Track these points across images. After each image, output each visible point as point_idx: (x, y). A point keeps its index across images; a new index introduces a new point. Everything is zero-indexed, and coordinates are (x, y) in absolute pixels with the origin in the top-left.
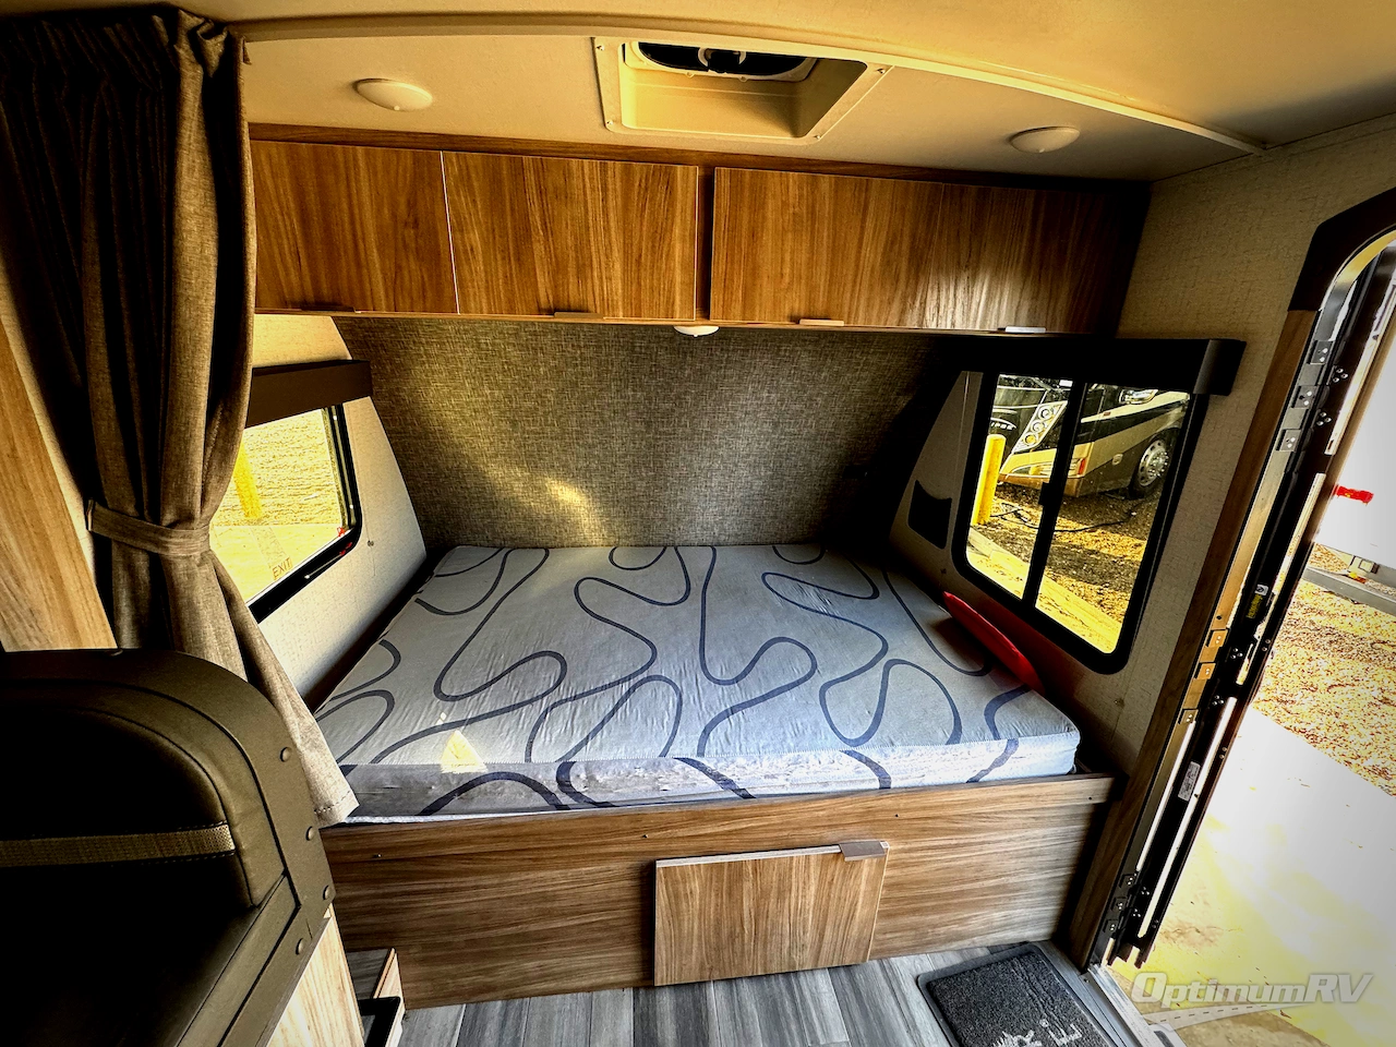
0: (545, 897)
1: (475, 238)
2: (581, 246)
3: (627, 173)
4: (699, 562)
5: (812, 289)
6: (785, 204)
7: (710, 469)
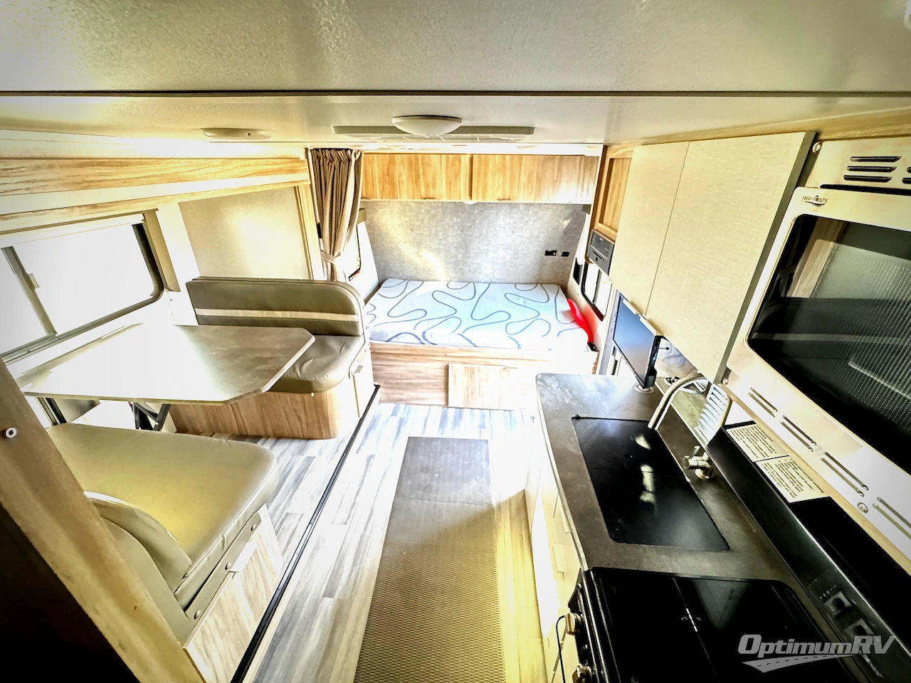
0: (418, 372)
1: (404, 178)
2: (434, 179)
3: (447, 158)
4: (480, 289)
5: (504, 190)
6: (495, 165)
7: (487, 250)
